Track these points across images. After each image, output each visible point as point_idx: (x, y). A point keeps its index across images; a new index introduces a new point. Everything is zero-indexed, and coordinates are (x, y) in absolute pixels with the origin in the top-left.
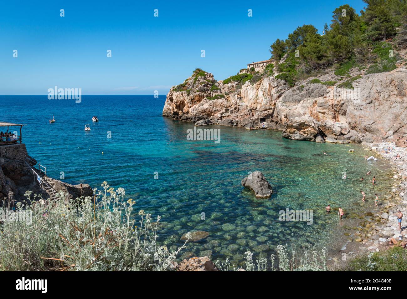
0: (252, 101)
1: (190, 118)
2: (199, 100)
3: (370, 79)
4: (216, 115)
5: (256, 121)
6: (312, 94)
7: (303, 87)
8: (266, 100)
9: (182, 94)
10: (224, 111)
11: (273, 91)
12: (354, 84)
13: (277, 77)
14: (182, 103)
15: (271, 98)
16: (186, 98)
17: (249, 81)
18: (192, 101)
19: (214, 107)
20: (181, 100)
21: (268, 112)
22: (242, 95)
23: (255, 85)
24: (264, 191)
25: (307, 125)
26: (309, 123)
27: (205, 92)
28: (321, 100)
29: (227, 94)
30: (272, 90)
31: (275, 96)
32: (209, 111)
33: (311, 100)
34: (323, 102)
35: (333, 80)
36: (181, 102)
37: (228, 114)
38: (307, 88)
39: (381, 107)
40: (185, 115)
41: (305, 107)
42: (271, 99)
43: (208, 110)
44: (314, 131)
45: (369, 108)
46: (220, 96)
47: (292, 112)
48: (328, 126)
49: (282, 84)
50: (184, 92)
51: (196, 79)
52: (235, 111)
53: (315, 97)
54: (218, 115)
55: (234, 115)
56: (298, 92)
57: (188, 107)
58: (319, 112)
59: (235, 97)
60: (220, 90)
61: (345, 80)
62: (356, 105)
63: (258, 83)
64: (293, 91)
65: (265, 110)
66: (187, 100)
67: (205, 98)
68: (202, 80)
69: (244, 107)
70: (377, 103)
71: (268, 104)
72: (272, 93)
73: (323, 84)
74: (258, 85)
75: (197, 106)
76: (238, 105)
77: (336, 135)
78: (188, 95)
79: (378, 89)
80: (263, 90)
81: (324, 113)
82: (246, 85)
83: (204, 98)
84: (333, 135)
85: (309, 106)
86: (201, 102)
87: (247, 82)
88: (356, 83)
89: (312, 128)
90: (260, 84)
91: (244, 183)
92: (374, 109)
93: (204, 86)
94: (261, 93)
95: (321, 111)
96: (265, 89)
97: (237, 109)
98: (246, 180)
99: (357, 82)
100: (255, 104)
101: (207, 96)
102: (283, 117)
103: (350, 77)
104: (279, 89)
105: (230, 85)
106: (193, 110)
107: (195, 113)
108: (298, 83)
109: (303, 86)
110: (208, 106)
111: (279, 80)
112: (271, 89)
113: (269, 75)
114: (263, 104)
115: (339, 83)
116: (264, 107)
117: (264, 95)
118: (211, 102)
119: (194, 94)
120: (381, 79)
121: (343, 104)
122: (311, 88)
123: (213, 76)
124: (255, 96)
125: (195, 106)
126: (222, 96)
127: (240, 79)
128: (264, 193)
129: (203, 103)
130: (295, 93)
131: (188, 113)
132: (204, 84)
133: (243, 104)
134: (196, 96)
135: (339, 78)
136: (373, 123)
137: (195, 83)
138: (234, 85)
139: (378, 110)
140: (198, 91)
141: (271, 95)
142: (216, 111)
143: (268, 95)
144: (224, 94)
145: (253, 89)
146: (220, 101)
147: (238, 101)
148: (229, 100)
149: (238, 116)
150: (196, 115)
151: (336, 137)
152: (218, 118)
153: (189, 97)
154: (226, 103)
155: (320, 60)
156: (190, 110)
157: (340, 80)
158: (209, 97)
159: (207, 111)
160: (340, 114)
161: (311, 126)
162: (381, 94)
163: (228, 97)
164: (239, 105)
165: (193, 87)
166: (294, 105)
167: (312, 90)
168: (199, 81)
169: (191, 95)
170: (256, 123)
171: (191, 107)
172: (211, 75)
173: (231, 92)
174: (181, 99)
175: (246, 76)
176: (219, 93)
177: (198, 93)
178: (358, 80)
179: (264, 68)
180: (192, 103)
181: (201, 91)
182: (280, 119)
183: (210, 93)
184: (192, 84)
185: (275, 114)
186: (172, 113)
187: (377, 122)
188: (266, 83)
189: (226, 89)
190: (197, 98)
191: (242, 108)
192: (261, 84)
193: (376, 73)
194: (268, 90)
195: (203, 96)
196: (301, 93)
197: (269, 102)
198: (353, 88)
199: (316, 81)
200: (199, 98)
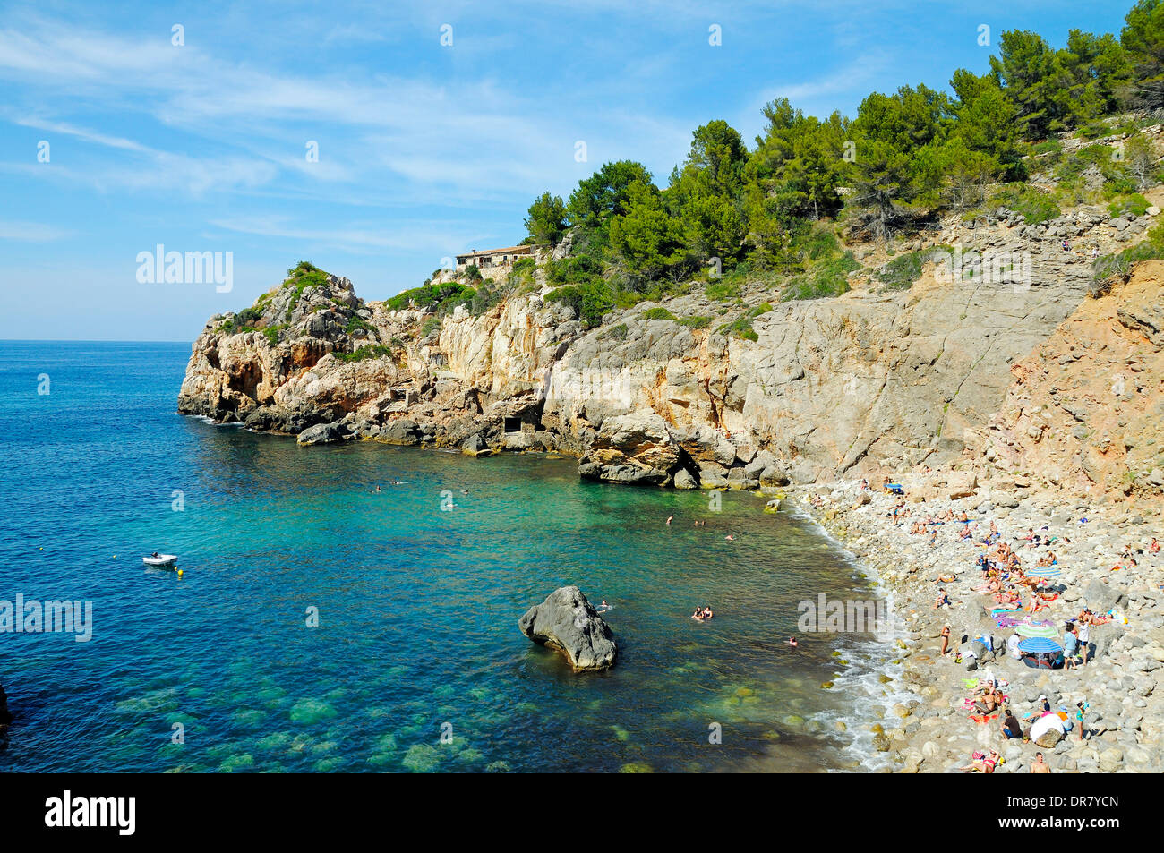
0: (477, 367)
1: (277, 420)
2: (309, 362)
3: (794, 315)
4: (362, 409)
5: (494, 428)
6: (653, 350)
7: (624, 328)
8: (519, 364)
9: (251, 341)
10: (388, 395)
11: (542, 338)
12: (757, 327)
13: (552, 298)
14: (252, 372)
15: (536, 360)
16: (263, 353)
17: (464, 305)
18: (286, 365)
19: (358, 385)
20: (248, 360)
21: (529, 399)
22: (444, 346)
23: (482, 317)
24: (596, 645)
25: (650, 438)
26: (655, 432)
27: (328, 337)
28: (675, 367)
29: (396, 344)
30: (537, 335)
31: (549, 351)
32: (341, 397)
33: (649, 368)
34: (683, 372)
35: (704, 312)
36: (246, 367)
37: (402, 405)
38: (637, 332)
39: (825, 388)
40: (263, 409)
41: (635, 387)
42: (534, 363)
43: (337, 393)
44: (669, 455)
45: (797, 392)
46: (376, 349)
48: (702, 440)
49: (565, 317)
50: (257, 335)
51: (297, 294)
52: (423, 396)
53: (659, 357)
54: (371, 409)
55: (420, 408)
56: (613, 342)
57: (272, 384)
58: (675, 402)
59: (422, 352)
60: (375, 331)
61: (734, 315)
62: (769, 384)
63: (493, 312)
64: (599, 339)
65: (518, 395)
66: (267, 360)
67: (328, 355)
68: (316, 299)
69: (451, 384)
70: (816, 377)
71: (527, 374)
72: (538, 345)
73: (680, 323)
74: (492, 320)
75: (301, 381)
76: (432, 378)
77: (724, 465)
78: (272, 346)
79: (815, 341)
80: (510, 333)
81: (685, 404)
82: (456, 317)
83: (323, 355)
84: (718, 466)
85: (645, 384)
86: (315, 368)
87: (458, 309)
88: (761, 324)
89: (663, 446)
90: (498, 316)
91: (528, 625)
92: (810, 393)
93: (325, 317)
94: (501, 344)
95: (679, 398)
96: (516, 331)
97: (429, 389)
98: (535, 617)
99: (763, 320)
100: (484, 374)
101: (334, 350)
102: (575, 415)
103: (746, 306)
104: (558, 332)
105: (404, 315)
106: (290, 393)
107: (294, 404)
108: (610, 318)
109: (624, 325)
110: (336, 382)
111: (558, 305)
112: (535, 333)
113: (526, 292)
114: (510, 375)
115: (717, 323)
116: (515, 384)
117: (513, 349)
118: (348, 367)
119: (292, 342)
120: (819, 316)
121: (734, 378)
122: (649, 333)
123: (350, 287)
124: (484, 351)
125: (293, 380)
126: (381, 351)
127: (436, 299)
128: (596, 652)
129: (323, 370)
130: (605, 345)
131: (270, 401)
132: (324, 311)
133: (447, 374)
134: (296, 350)
135: (719, 307)
136: (813, 430)
137: (294, 306)
138: (419, 315)
139: (818, 395)
140: (303, 333)
141: (533, 349)
142: (364, 397)
143: (526, 348)
144: (388, 344)
145: (478, 331)
146: (375, 365)
147: (433, 365)
148: (402, 362)
149: (435, 413)
150: (298, 409)
151: (725, 471)
152: (371, 418)
153: (274, 351)
154: (392, 371)
155: (668, 255)
156: (280, 393)
157: (721, 313)
158: (341, 352)
159: (334, 397)
160: (727, 406)
161: (662, 442)
162: (824, 355)
163: (400, 354)
164: (436, 379)
165: (289, 318)
167: (652, 337)
168: (306, 299)
169: (283, 345)
170: (493, 434)
171: (280, 385)
172: (347, 284)
173: (409, 338)
174: (248, 356)
175: (455, 290)
176: (371, 340)
177: (305, 339)
178: (766, 315)
179: (509, 269)
180: (286, 371)
181: (315, 333)
182: (567, 421)
183: (345, 341)
184: (286, 309)
185: (548, 408)
186: (216, 401)
187: (820, 428)
188: (516, 313)
189: (394, 328)
190: (300, 355)
191: (445, 388)
192: (502, 317)
193: (806, 299)
194: (526, 335)
195: (320, 348)
196: (623, 347)
197: (530, 370)
198: (754, 338)
199: (660, 314)
200: (309, 354)
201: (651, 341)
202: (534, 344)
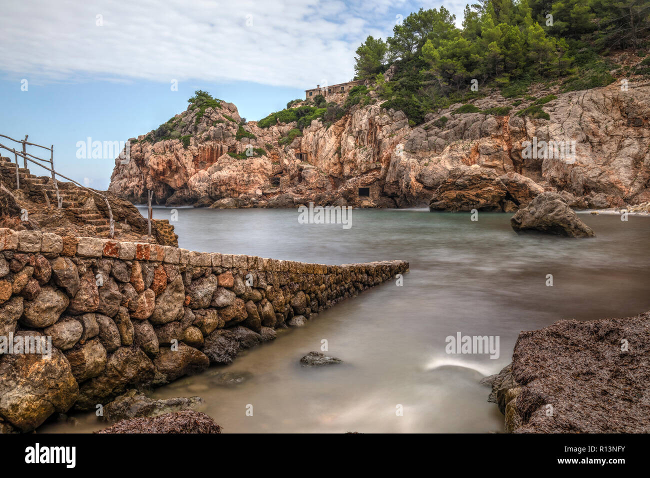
0: (330, 160)
2: (212, 160)
3: (574, 100)
4: (251, 191)
5: (351, 195)
6: (467, 133)
7: (444, 120)
8: (365, 152)
9: (169, 146)
10: (268, 182)
11: (382, 133)
12: (546, 110)
13: (386, 107)
14: (170, 167)
15: (379, 148)
16: (180, 153)
17: (319, 119)
18: (199, 162)
19: (246, 175)
20: (169, 159)
21: (375, 175)
22: (305, 149)
23: (332, 127)
26: (489, 176)
27: (225, 142)
28: (487, 143)
29: (269, 147)
30: (378, 131)
32: (235, 184)
33: (466, 144)
34: (492, 145)
35: (503, 105)
36: (167, 164)
37: (277, 188)
38: (453, 122)
39: (604, 147)
41: (456, 158)
42: (376, 150)
43: (233, 180)
44: (500, 191)
45: (584, 150)
46: (257, 151)
47: (430, 168)
49: (398, 118)
50: (173, 141)
51: (200, 114)
52: (292, 182)
53: (473, 137)
54: (256, 191)
55: (291, 189)
56: (437, 130)
57: (186, 175)
59: (289, 153)
60: (256, 139)
61: (526, 105)
63: (340, 122)
64: (425, 129)
65: (367, 173)
66: (182, 158)
67: (225, 155)
68: (214, 117)
69: (313, 171)
70: (596, 140)
71: (371, 159)
72: (380, 137)
73: (486, 113)
74: (339, 127)
75: (206, 173)
76: (298, 169)
78: (185, 148)
79: (593, 115)
80: (355, 134)
82: (313, 128)
83: (221, 154)
85: (464, 155)
86: (217, 164)
87: (315, 122)
88: (549, 108)
90: (343, 125)
92: (593, 151)
93: (222, 129)
94: (348, 142)
95: (490, 164)
96: (360, 132)
97: (297, 176)
99: (550, 106)
100: (335, 164)
101: (229, 151)
102: (413, 180)
103: (533, 99)
104: (394, 127)
105: (274, 129)
106: (199, 180)
107: (203, 188)
108: (431, 116)
109: (443, 118)
110: (232, 173)
111: (392, 110)
112: (376, 129)
113: (365, 105)
114: (359, 161)
115: (515, 110)
116: (363, 165)
117: (359, 144)
118: (238, 163)
119: (200, 145)
120: (595, 99)
122: (463, 122)
124: (335, 149)
125: (202, 172)
126: (261, 152)
129: (221, 165)
130: (432, 132)
131: (184, 187)
132: (221, 124)
133: (309, 165)
134: (203, 151)
135: (513, 102)
136: (601, 174)
137: (199, 121)
138: (285, 129)
139: (599, 152)
140: (207, 139)
141: (375, 142)
142: (251, 183)
143: (369, 142)
144: (264, 149)
145: (330, 136)
146: (258, 161)
147: (298, 161)
148: (275, 160)
149: (303, 191)
150: (206, 191)
152: (258, 197)
153: (187, 152)
154: (269, 166)
156: (193, 181)
157: (516, 105)
158: (232, 151)
159: (230, 183)
160: (524, 166)
162: (601, 124)
163: (274, 154)
164: (301, 170)
165: (196, 129)
166: (432, 156)
167: (465, 124)
168: (208, 116)
169: (193, 147)
170: (351, 199)
171: (192, 176)
172: (233, 108)
174: (170, 156)
175: (308, 111)
176: (253, 145)
177: (209, 143)
178: (552, 102)
179: (346, 95)
180: (196, 165)
181: (216, 138)
182: (407, 186)
183: (236, 144)
184: (193, 124)
185: (390, 179)
187: (607, 173)
188: (359, 119)
189: (268, 138)
190: (207, 155)
191: (309, 174)
192: (347, 125)
193: (583, 89)
194: (368, 132)
195: (219, 150)
196: (444, 133)
197: (374, 155)
198: (547, 117)
199: (469, 109)
200: (212, 153)
201: (465, 127)
202: (375, 138)
